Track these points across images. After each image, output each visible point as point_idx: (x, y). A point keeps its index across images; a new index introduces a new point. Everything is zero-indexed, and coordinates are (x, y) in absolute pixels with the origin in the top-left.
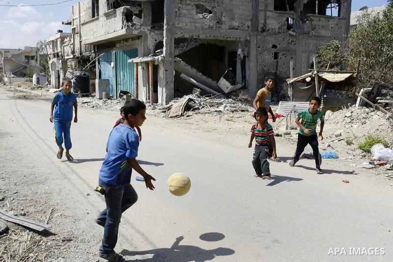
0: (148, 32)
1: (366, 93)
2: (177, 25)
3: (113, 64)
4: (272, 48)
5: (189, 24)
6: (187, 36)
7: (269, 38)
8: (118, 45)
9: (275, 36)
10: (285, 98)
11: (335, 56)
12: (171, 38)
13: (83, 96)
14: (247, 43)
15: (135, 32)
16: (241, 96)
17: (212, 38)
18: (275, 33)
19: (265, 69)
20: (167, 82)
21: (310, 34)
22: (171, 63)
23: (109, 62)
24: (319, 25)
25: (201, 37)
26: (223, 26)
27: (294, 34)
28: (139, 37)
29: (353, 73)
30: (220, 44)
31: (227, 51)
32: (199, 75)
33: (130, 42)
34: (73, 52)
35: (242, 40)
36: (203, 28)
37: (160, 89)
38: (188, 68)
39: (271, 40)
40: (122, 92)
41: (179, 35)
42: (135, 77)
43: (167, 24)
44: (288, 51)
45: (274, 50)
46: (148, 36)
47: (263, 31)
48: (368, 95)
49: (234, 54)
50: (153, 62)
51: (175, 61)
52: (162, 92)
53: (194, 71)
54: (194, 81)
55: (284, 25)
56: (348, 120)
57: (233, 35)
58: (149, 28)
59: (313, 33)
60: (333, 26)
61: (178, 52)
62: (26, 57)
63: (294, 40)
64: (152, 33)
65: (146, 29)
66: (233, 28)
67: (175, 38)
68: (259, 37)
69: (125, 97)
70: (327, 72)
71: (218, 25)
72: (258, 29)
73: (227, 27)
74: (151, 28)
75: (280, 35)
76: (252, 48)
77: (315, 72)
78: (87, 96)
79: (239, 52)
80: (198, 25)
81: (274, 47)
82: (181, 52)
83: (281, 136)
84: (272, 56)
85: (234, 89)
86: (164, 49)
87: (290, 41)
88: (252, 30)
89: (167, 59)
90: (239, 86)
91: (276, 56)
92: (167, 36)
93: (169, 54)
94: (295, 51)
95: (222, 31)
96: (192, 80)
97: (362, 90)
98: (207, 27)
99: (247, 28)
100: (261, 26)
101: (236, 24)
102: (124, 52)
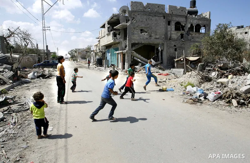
0: (122, 41)
1: (202, 65)
2: (132, 38)
3: (110, 54)
4: (174, 46)
5: (137, 38)
6: (136, 42)
7: (172, 42)
8: (112, 46)
9: (175, 41)
10: (174, 67)
11: (196, 50)
12: (130, 43)
13: (100, 66)
14: (163, 44)
15: (117, 41)
16: (159, 67)
17: (147, 43)
18: (175, 40)
19: (171, 55)
20: (128, 61)
21: (191, 41)
22: (130, 53)
23: (109, 53)
24: (195, 37)
25: (143, 42)
26: (152, 38)
27: (184, 40)
28: (119, 43)
29: (201, 57)
30: (153, 45)
31: (156, 48)
32: (142, 58)
33: (116, 45)
34: (99, 49)
35: (160, 43)
36: (143, 39)
37: (126, 63)
38: (137, 55)
39: (173, 43)
40: (112, 65)
41: (133, 42)
42: (117, 59)
43: (128, 38)
44: (181, 48)
45: (175, 47)
46: (123, 42)
47: (170, 39)
48: (203, 66)
49: (158, 49)
50: (122, 53)
51: (132, 52)
52: (126, 65)
53: (140, 56)
54: (140, 60)
55: (179, 37)
56: (189, 76)
57: (156, 42)
58: (123, 39)
59: (192, 40)
60: (201, 37)
61: (134, 48)
62: (86, 51)
63: (184, 43)
64: (124, 41)
65: (122, 40)
66: (157, 39)
67: (132, 43)
68: (168, 42)
69: (113, 67)
70: (192, 56)
71: (150, 37)
72: (167, 39)
73: (154, 38)
74: (124, 39)
75: (177, 41)
76: (165, 47)
77: (184, 56)
78: (101, 66)
79: (159, 48)
80: (141, 38)
81: (175, 46)
82: (135, 48)
83: (162, 82)
84: (174, 50)
85: (157, 63)
86: (127, 47)
87: (182, 43)
88: (165, 39)
89: (128, 52)
90: (159, 62)
91: (176, 50)
92: (128, 42)
93: (129, 50)
94: (184, 48)
95: (151, 40)
96: (139, 60)
97: (199, 64)
98: (145, 38)
99: (162, 38)
100: (169, 37)
101: (157, 37)
102: (114, 49)
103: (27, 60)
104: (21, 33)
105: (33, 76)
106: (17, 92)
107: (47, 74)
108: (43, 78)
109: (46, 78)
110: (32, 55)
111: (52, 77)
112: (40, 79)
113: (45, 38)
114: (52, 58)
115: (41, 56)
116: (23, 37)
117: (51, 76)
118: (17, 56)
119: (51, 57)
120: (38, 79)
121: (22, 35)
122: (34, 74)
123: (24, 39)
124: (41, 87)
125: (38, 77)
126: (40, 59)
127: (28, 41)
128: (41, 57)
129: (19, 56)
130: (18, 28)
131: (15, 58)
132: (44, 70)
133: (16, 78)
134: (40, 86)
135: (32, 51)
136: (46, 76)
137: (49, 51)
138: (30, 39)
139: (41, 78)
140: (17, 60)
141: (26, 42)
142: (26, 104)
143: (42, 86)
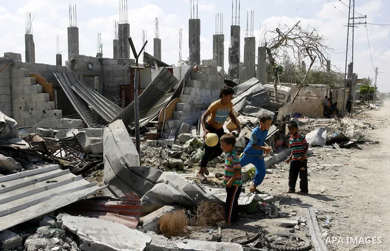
103: (304, 98)
104: (301, 35)
105: (317, 140)
106: (280, 180)
107: (352, 135)
108: (342, 147)
109: (349, 147)
110: (317, 87)
111: (364, 146)
112: (334, 148)
113: (350, 45)
114: (361, 92)
115: (336, 88)
116: (304, 45)
117: (362, 143)
118: (286, 89)
119: (359, 91)
120: (329, 148)
121: (304, 39)
122: (320, 134)
123: (307, 49)
124: (337, 173)
125: (330, 142)
126: (333, 96)
127: (314, 53)
128: (337, 91)
129: (290, 88)
130: (296, 25)
131: (283, 94)
132: (342, 125)
133: (280, 142)
134: (336, 168)
135: (317, 77)
136: (349, 140)
137: (355, 76)
138: (320, 48)
139: (336, 145)
140: (286, 98)
141: (310, 56)
142: (302, 224)
143: (340, 169)
